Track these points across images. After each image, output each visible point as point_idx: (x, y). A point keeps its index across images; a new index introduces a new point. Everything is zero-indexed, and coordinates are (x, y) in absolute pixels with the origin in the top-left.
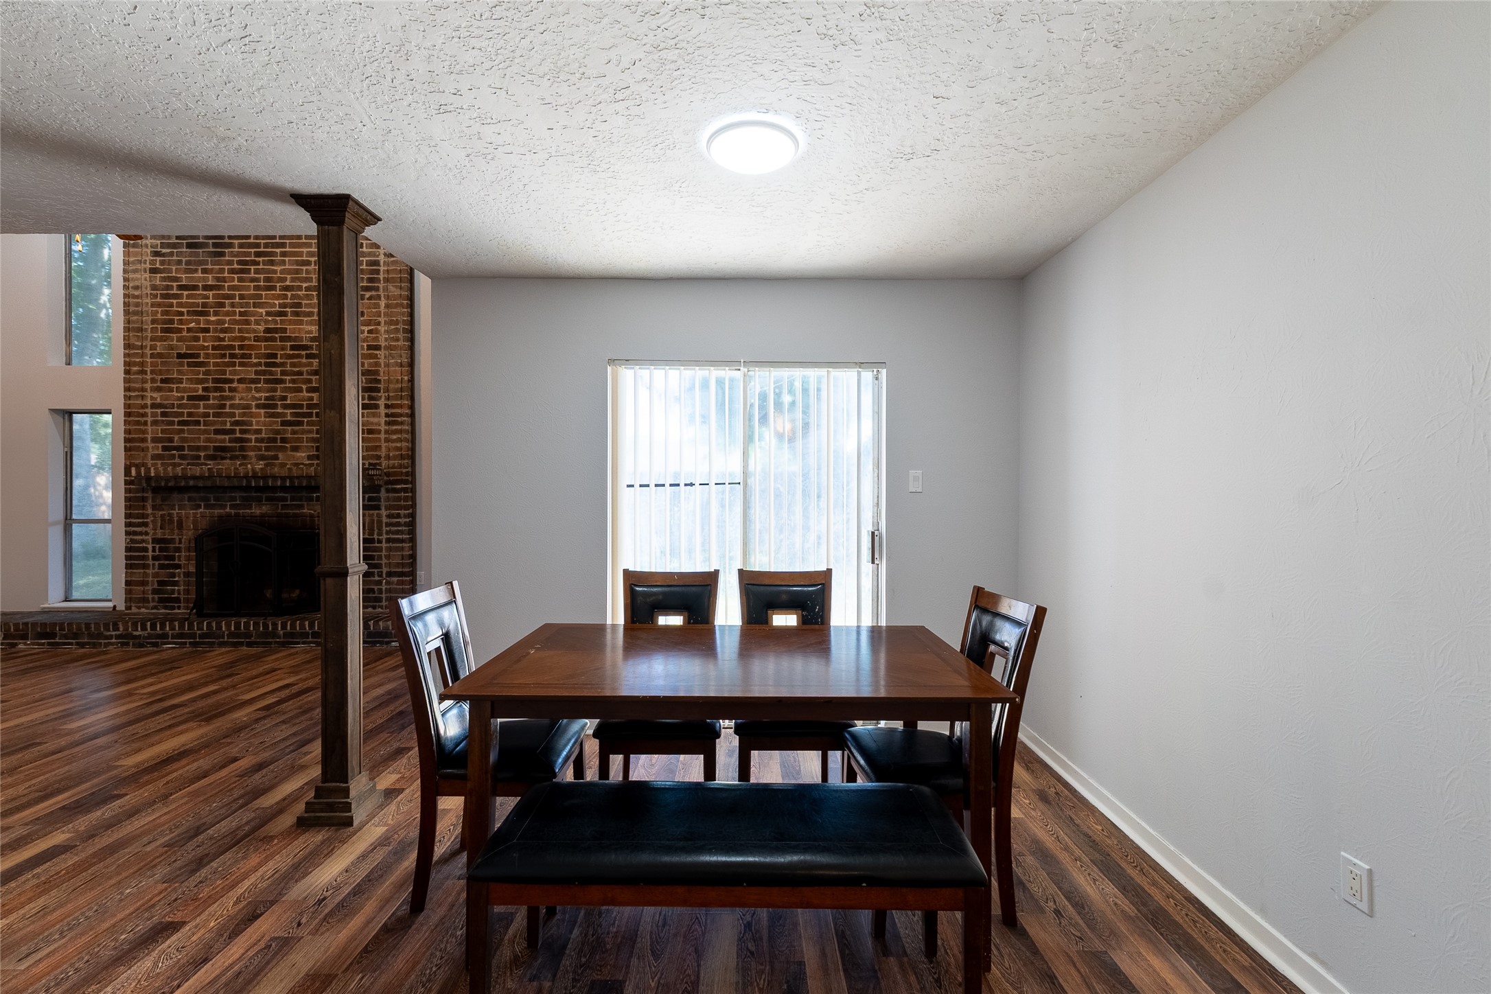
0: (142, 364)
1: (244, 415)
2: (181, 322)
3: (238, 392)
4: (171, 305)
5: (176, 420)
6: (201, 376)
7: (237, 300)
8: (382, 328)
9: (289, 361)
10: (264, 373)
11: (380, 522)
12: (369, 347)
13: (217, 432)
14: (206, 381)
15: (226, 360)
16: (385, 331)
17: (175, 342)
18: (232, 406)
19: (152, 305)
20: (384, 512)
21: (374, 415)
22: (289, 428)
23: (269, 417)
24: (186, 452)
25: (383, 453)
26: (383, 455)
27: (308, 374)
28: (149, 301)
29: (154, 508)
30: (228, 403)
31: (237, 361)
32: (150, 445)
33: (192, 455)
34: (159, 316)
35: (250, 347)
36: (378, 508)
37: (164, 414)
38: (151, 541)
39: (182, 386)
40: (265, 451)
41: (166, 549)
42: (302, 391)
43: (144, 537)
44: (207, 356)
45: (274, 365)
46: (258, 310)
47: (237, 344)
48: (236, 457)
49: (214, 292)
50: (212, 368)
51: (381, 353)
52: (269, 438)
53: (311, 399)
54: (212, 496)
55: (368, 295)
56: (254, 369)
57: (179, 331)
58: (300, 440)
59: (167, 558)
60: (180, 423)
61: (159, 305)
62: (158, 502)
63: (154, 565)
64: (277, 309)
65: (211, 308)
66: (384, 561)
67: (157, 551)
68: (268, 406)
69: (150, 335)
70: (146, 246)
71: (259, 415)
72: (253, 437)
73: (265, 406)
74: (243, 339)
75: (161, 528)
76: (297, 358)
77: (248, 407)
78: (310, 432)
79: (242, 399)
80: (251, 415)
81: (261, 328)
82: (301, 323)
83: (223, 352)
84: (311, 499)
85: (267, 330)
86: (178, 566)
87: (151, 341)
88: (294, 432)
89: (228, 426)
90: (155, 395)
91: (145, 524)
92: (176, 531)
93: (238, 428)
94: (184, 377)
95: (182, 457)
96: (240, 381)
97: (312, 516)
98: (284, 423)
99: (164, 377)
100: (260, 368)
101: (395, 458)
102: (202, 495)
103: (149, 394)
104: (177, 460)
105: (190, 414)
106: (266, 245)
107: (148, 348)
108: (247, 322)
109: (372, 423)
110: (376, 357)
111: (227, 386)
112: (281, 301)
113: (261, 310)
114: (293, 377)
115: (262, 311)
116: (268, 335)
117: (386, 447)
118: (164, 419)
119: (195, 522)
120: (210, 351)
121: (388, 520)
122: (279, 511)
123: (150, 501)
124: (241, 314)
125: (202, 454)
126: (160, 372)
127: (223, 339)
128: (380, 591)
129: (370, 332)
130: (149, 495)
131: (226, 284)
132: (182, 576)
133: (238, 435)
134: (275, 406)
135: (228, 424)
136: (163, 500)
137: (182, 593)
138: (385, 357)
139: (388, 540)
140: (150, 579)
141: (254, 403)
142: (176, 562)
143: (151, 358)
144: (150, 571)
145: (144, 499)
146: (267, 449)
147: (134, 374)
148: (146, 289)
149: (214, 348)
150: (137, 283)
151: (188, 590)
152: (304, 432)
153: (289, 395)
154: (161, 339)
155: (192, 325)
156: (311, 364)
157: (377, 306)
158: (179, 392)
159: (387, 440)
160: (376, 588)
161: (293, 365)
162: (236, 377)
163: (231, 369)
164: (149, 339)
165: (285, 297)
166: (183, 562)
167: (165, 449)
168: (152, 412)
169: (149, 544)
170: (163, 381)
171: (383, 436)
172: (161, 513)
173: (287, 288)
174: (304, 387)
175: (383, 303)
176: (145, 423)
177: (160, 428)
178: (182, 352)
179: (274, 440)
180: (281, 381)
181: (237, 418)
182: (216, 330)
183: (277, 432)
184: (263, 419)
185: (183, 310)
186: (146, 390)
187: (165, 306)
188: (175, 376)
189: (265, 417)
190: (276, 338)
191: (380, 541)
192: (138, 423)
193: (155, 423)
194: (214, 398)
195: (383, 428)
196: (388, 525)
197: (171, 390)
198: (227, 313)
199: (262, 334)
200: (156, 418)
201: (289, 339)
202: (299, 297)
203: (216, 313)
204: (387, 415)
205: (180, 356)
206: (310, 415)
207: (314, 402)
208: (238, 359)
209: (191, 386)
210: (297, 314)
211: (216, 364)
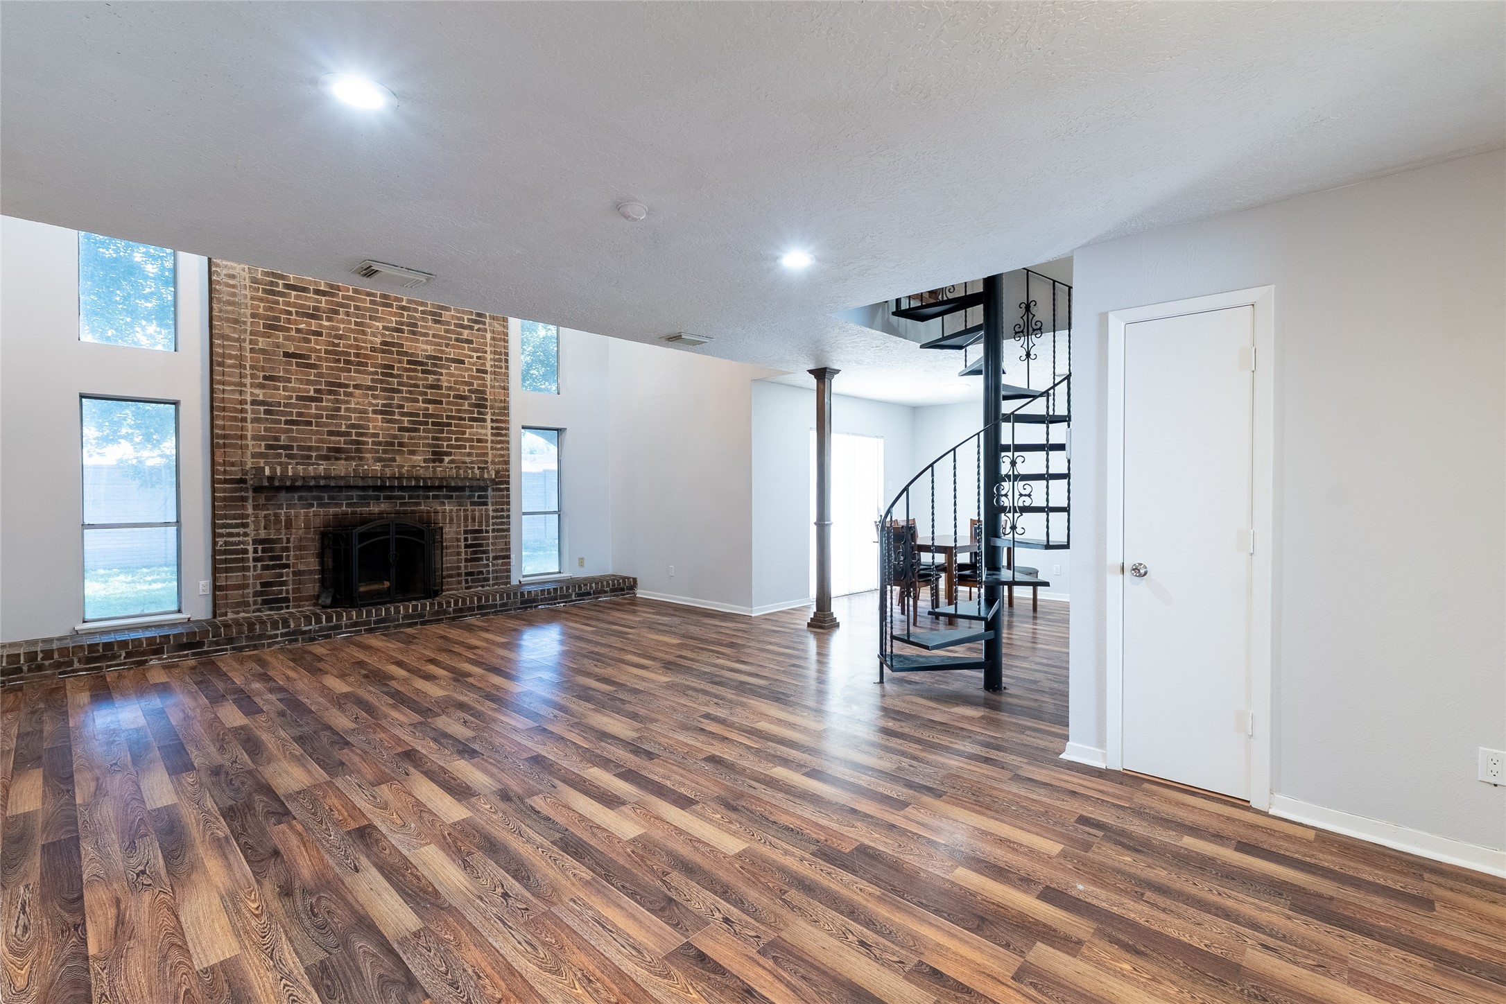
0: (241, 358)
1: (361, 419)
2: (289, 321)
3: (355, 397)
4: (277, 303)
5: (283, 419)
6: (312, 378)
7: (352, 310)
8: (489, 356)
9: (405, 374)
10: (381, 382)
11: (487, 516)
12: (478, 371)
13: (331, 433)
14: (320, 383)
15: (341, 366)
16: (491, 359)
17: (281, 340)
18: (347, 410)
19: (252, 298)
20: (490, 508)
21: (482, 427)
22: (407, 434)
23: (387, 422)
24: (295, 452)
25: (489, 459)
26: (490, 461)
27: (424, 387)
28: (247, 292)
29: (255, 507)
30: (343, 406)
31: (352, 367)
32: (250, 443)
33: (302, 455)
34: (261, 311)
35: (366, 356)
36: (486, 504)
37: (267, 412)
38: (251, 543)
39: (290, 385)
40: (383, 453)
41: (271, 550)
42: (419, 402)
43: (241, 539)
44: (320, 358)
45: (391, 375)
46: (374, 323)
47: (352, 351)
48: (353, 459)
49: (327, 298)
50: (324, 371)
51: (488, 377)
52: (386, 442)
53: (427, 409)
54: (326, 495)
55: (476, 327)
56: (370, 377)
57: (288, 330)
58: (417, 445)
59: (272, 558)
60: (287, 422)
61: (261, 300)
62: (262, 501)
63: (255, 567)
64: (394, 325)
65: (324, 313)
66: (491, 548)
67: (260, 552)
68: (386, 412)
69: (249, 329)
71: (376, 420)
72: (370, 440)
73: (382, 413)
74: (358, 347)
75: (265, 528)
76: (414, 372)
77: (365, 412)
78: (426, 438)
79: (358, 403)
80: (368, 419)
81: (378, 340)
82: (417, 341)
83: (337, 357)
84: (428, 497)
85: (384, 343)
86: (287, 566)
87: (251, 335)
88: (411, 438)
89: (343, 428)
90: (257, 391)
91: (245, 525)
92: (283, 531)
93: (354, 431)
94: (293, 377)
95: (289, 456)
96: (356, 387)
97: (428, 512)
98: (401, 429)
99: (267, 374)
100: (377, 377)
101: (499, 463)
102: (315, 494)
103: (248, 389)
104: (284, 459)
105: (299, 414)
107: (248, 342)
108: (364, 333)
109: (481, 434)
110: (483, 379)
111: (342, 390)
112: (398, 319)
113: (377, 324)
114: (409, 389)
115: (380, 325)
116: (385, 347)
117: (492, 454)
118: (268, 417)
119: (307, 521)
120: (323, 355)
121: (495, 514)
122: (398, 508)
123: (250, 501)
124: (356, 324)
125: (314, 454)
126: (263, 368)
127: (338, 345)
128: (488, 572)
129: (478, 358)
130: (250, 494)
131: (341, 293)
132: (291, 575)
133: (354, 438)
134: (393, 413)
135: (344, 427)
136: (267, 499)
137: (291, 592)
138: (491, 380)
139: (494, 531)
140: (251, 581)
141: (370, 409)
142: (284, 561)
143: (251, 352)
144: (251, 574)
145: (244, 499)
146: (385, 452)
147: (229, 366)
148: (245, 280)
149: (327, 352)
150: (231, 272)
151: (299, 589)
152: (420, 438)
153: (406, 404)
154: (264, 335)
155: (302, 326)
156: (427, 379)
157: (484, 337)
158: (287, 391)
159: (492, 449)
160: (484, 570)
161: (409, 378)
162: (352, 383)
163: (345, 374)
164: (248, 332)
165: (402, 315)
166: (292, 561)
167: (269, 447)
168: (252, 409)
169: (249, 545)
170: (265, 378)
171: (489, 445)
172: (265, 512)
173: (403, 308)
174: (420, 398)
175: (489, 335)
176: (244, 420)
177: (263, 426)
178: (290, 352)
179: (392, 444)
180: (399, 391)
181: (353, 422)
182: (329, 335)
183: (395, 437)
184: (380, 424)
185: (291, 309)
186: (245, 385)
187: (268, 302)
188: (281, 374)
189: (382, 422)
190: (393, 352)
191: (487, 532)
192: (235, 419)
193: (255, 420)
194: (328, 400)
195: (489, 438)
196: (493, 518)
197: (277, 389)
198: (342, 321)
199: (379, 346)
200: (258, 416)
201: (406, 354)
202: (415, 318)
203: (329, 319)
204: (492, 428)
205: (286, 355)
206: (426, 423)
207: (430, 412)
209: (301, 386)
210: (414, 333)
211: (328, 368)
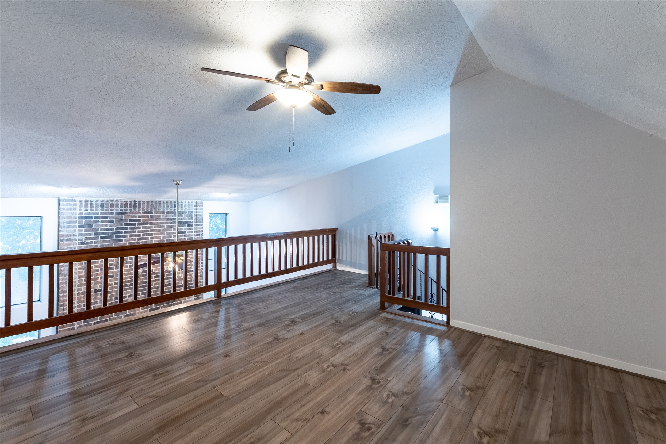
7: (128, 260)
19: (79, 269)
65: (115, 266)
70: (76, 240)
94: (98, 301)
106: (144, 235)
107: (76, 291)
114: (155, 289)
116: (144, 274)
118: (86, 324)
143: (78, 295)
164: (77, 286)
181: (127, 314)
185: (98, 269)
199: (141, 274)
200: (81, 325)
208: (128, 286)
